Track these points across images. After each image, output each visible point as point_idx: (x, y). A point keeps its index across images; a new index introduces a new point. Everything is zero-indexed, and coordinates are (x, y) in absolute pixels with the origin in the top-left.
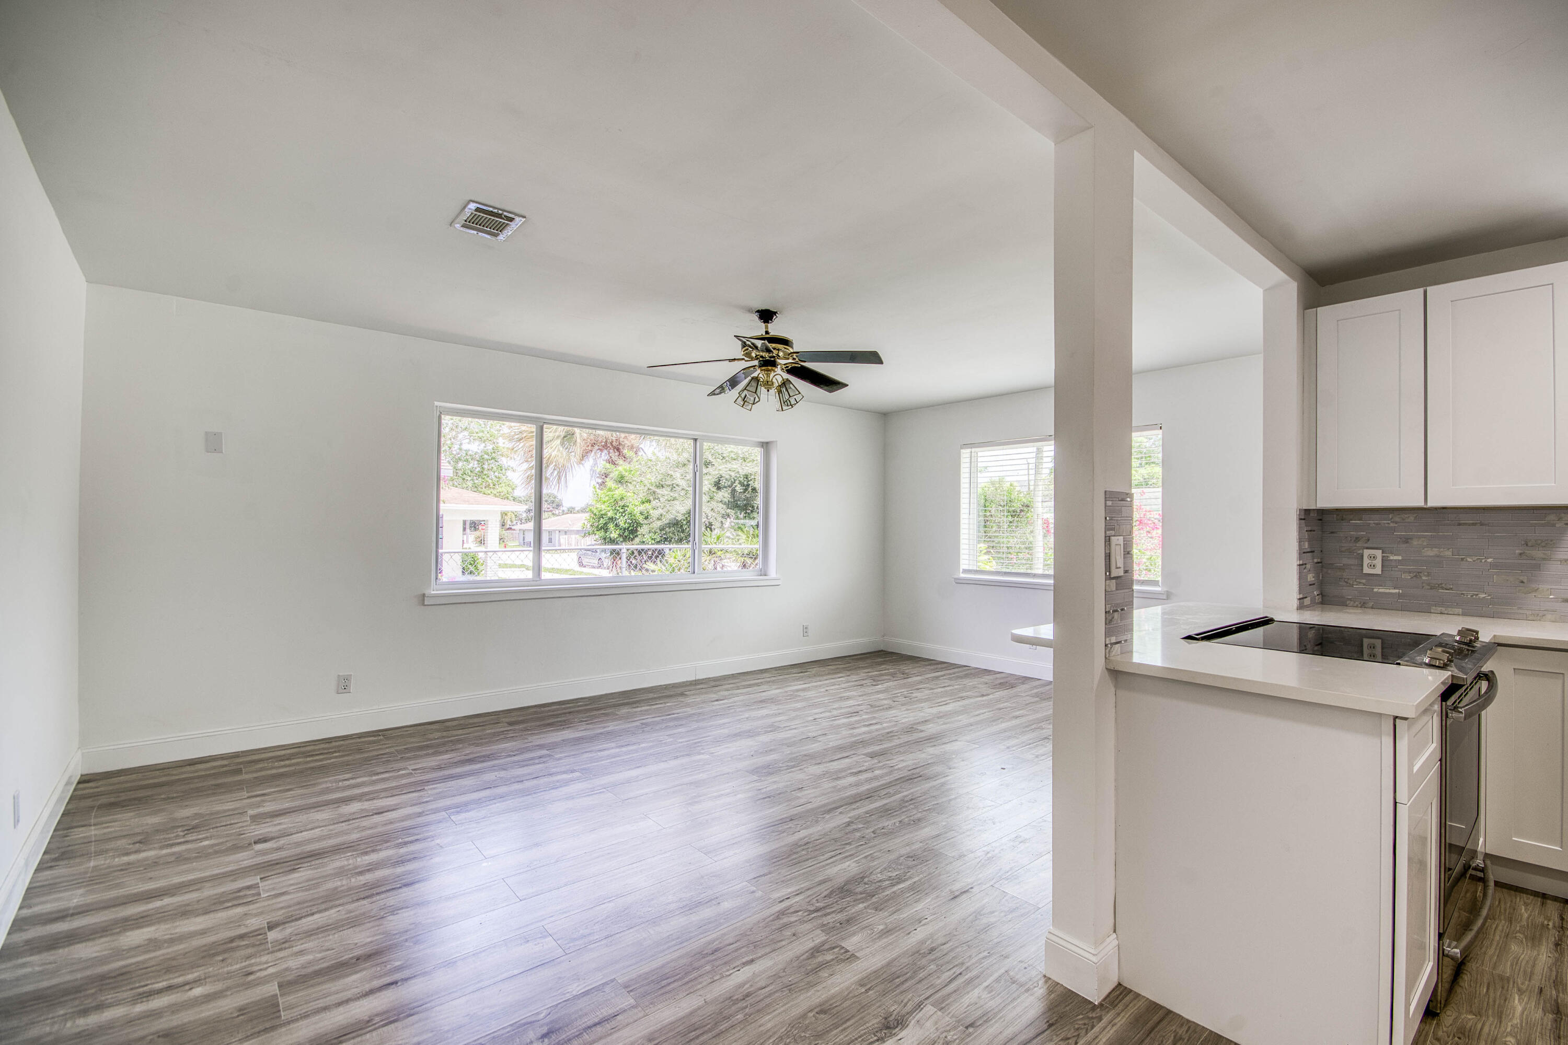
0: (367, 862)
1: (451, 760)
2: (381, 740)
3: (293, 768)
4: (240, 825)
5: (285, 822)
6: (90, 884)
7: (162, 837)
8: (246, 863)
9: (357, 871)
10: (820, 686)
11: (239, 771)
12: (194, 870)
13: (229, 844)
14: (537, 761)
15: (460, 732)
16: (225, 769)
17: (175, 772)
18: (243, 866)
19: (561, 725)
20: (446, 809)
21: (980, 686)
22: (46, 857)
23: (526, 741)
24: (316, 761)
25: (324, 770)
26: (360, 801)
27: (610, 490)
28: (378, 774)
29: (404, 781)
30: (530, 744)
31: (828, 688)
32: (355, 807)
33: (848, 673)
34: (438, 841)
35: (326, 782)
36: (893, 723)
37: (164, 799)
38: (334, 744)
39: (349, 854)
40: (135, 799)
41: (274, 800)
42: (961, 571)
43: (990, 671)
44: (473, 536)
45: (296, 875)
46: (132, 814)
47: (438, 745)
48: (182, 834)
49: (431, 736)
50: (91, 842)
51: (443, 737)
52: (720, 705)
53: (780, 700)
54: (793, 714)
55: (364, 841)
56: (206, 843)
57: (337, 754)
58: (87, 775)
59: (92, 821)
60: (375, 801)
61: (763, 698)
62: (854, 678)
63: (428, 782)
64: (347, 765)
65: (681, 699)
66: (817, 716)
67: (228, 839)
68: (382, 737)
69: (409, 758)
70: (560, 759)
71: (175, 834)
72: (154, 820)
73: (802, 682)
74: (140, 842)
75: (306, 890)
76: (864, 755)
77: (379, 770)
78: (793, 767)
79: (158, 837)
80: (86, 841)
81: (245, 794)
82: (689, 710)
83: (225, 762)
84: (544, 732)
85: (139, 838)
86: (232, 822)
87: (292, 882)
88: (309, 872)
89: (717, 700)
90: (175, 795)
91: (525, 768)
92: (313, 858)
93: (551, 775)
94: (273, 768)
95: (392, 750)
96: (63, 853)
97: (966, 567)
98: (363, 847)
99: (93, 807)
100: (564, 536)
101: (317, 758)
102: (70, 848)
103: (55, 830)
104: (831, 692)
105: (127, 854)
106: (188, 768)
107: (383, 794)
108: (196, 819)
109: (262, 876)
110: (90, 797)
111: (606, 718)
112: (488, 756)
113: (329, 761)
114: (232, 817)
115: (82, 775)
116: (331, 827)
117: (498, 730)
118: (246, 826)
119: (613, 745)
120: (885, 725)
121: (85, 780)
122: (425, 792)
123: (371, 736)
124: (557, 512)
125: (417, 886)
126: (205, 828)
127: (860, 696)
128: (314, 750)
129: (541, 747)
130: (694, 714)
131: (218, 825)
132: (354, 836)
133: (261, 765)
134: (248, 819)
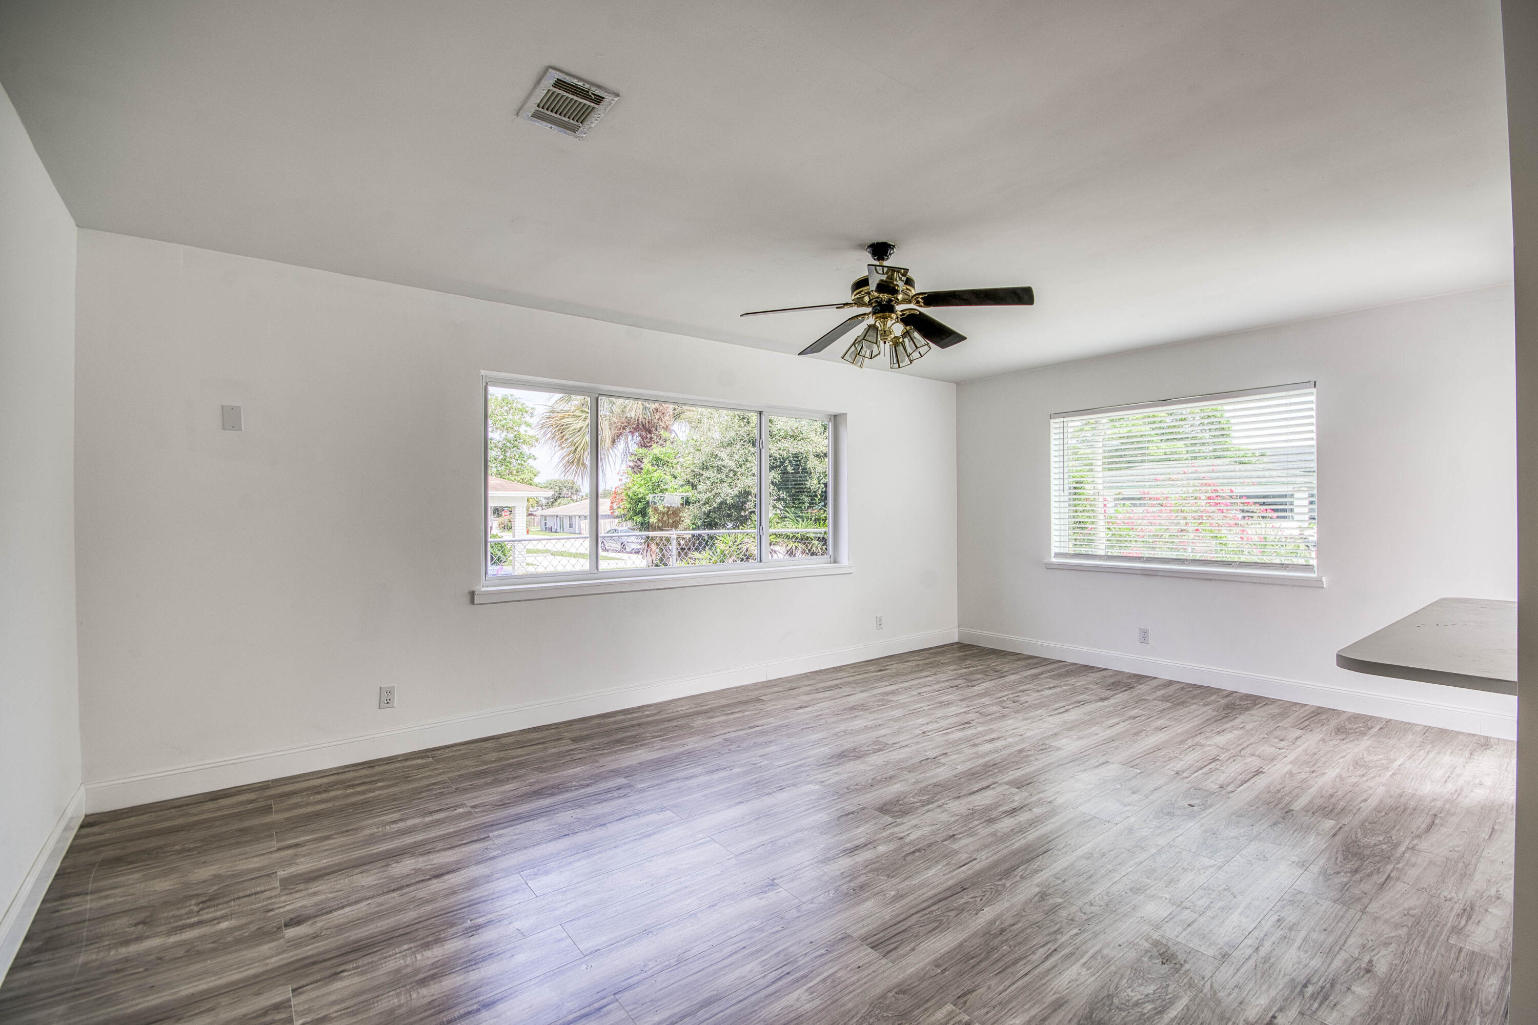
0: (430, 962)
1: (515, 792)
2: (431, 763)
3: (330, 805)
4: (267, 894)
5: (324, 890)
6: (74, 997)
7: (171, 914)
8: (274, 962)
9: (418, 978)
10: (910, 687)
11: (268, 810)
12: (206, 973)
13: (253, 927)
14: (616, 794)
15: (520, 752)
16: (250, 807)
17: (194, 811)
18: (269, 967)
19: (633, 742)
20: (520, 869)
21: (1091, 686)
22: (27, 945)
23: (597, 764)
24: (358, 793)
25: (366, 807)
26: (413, 855)
27: (648, 472)
28: (431, 813)
29: (463, 825)
30: (603, 769)
31: (920, 691)
32: (406, 866)
33: (934, 671)
34: (517, 925)
35: (370, 826)
36: (1017, 738)
37: (179, 852)
38: (377, 769)
39: (406, 947)
40: (144, 851)
41: (310, 854)
42: (1053, 555)
43: (1092, 668)
44: (497, 522)
45: (338, 985)
46: (136, 876)
47: (496, 771)
48: (195, 908)
49: (487, 757)
50: (84, 921)
51: (501, 759)
52: (805, 713)
53: (872, 707)
54: (896, 726)
55: (422, 925)
56: (224, 925)
57: (381, 784)
58: (93, 815)
59: (91, 887)
60: (431, 856)
61: (852, 704)
62: (943, 677)
63: (492, 825)
64: (394, 800)
65: (759, 706)
66: (925, 728)
67: (252, 918)
68: (431, 760)
69: (465, 790)
70: (642, 790)
71: (187, 910)
72: (163, 885)
73: (887, 683)
74: (144, 923)
75: (354, 1014)
76: (1007, 783)
77: (432, 806)
78: (929, 802)
79: (166, 915)
80: (78, 919)
81: (275, 844)
82: (774, 722)
83: (252, 796)
84: (615, 752)
85: (143, 915)
86: (259, 889)
87: (333, 998)
88: (356, 980)
89: (800, 708)
90: (192, 846)
91: (605, 804)
92: (359, 954)
93: (637, 814)
94: (308, 804)
95: (444, 777)
96: (49, 940)
97: (1057, 550)
98: (421, 933)
99: (93, 864)
100: (584, 521)
101: (359, 789)
102: (60, 931)
103: (44, 901)
104: (925, 695)
105: (126, 943)
106: (210, 805)
107: (440, 845)
108: (215, 885)
109: (295, 986)
110: (92, 849)
111: (681, 732)
112: (557, 786)
113: (372, 794)
114: (259, 881)
115: (86, 816)
116: (380, 899)
117: (561, 749)
118: (275, 896)
119: (700, 770)
120: (1010, 740)
121: (90, 822)
122: (490, 842)
123: (418, 758)
124: (575, 497)
125: (500, 1007)
126: (225, 900)
127: (961, 700)
128: (355, 779)
129: (616, 773)
130: (780, 726)
131: (241, 894)
132: (411, 915)
133: (294, 801)
134: (277, 884)
